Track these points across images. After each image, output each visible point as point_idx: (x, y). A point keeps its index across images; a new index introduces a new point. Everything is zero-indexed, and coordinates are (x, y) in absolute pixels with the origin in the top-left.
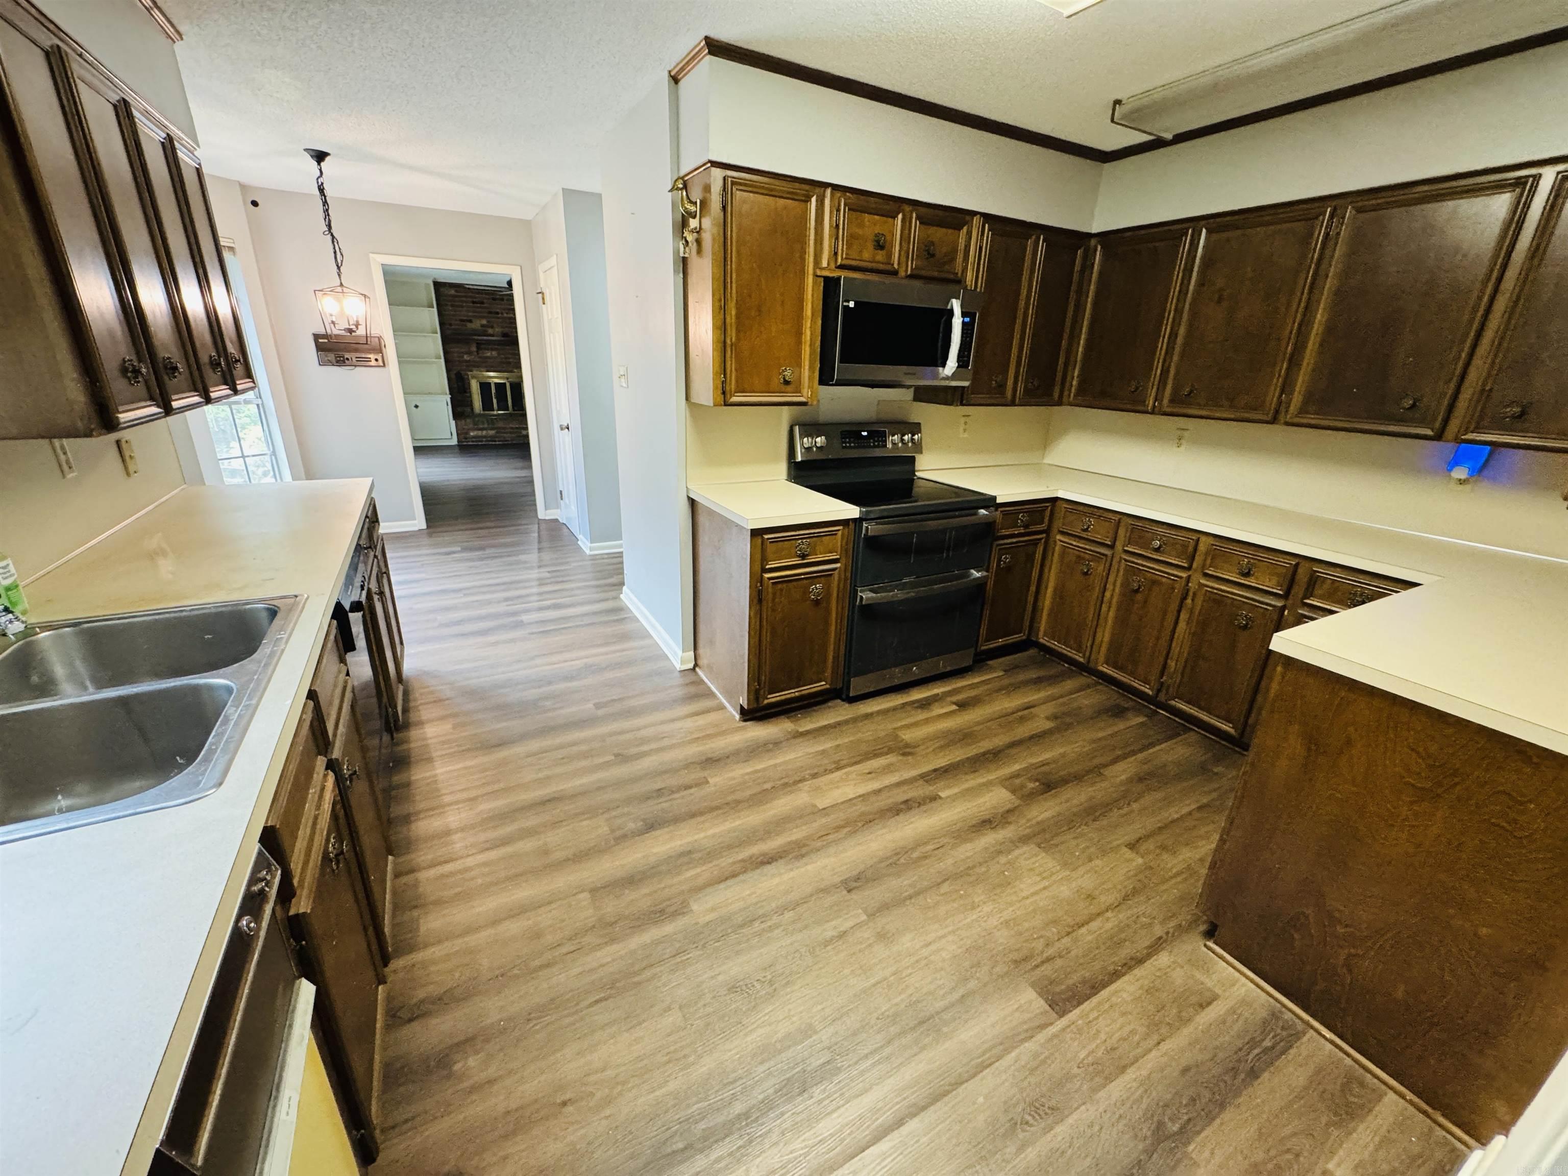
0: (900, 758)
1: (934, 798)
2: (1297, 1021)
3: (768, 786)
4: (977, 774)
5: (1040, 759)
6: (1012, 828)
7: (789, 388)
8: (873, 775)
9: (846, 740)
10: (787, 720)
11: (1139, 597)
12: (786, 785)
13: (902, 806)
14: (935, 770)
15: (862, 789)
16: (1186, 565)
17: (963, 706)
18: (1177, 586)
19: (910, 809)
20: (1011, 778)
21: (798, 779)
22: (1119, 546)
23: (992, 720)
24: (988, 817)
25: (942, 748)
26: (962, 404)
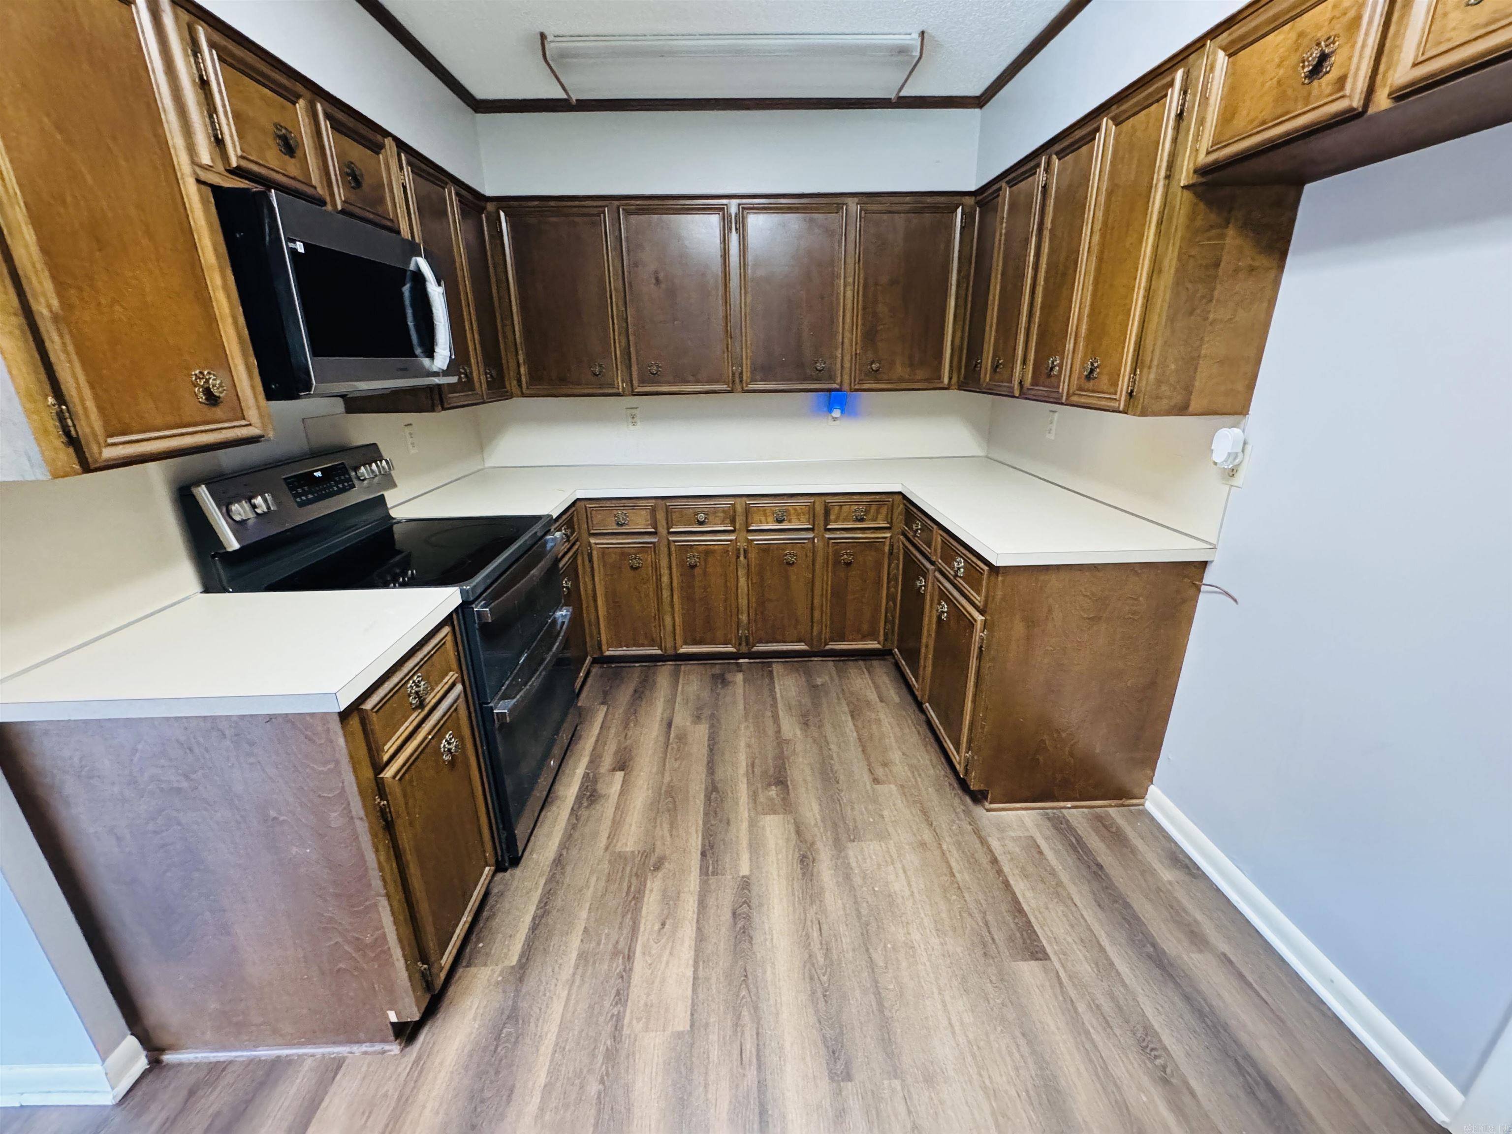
0: (660, 875)
1: (745, 884)
2: (1055, 811)
3: (593, 1088)
4: (733, 820)
5: (744, 764)
6: (819, 845)
7: (218, 412)
8: (669, 923)
9: (584, 914)
10: (473, 970)
11: (697, 571)
12: (611, 1056)
13: (741, 924)
14: (703, 854)
15: (686, 952)
16: (731, 528)
17: (623, 764)
18: (730, 548)
19: (748, 918)
20: (755, 801)
21: (609, 1028)
22: (662, 531)
23: (665, 759)
24: (797, 855)
25: (672, 825)
26: (444, 409)
